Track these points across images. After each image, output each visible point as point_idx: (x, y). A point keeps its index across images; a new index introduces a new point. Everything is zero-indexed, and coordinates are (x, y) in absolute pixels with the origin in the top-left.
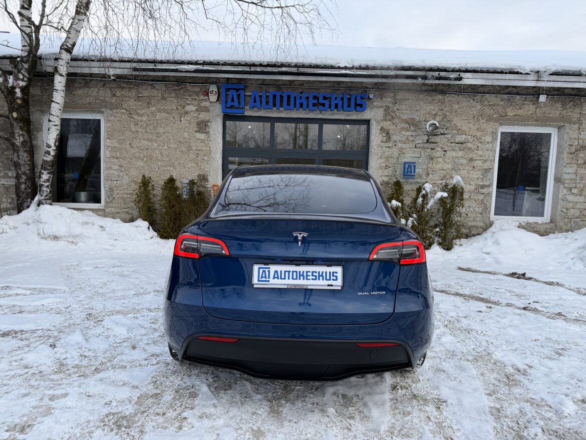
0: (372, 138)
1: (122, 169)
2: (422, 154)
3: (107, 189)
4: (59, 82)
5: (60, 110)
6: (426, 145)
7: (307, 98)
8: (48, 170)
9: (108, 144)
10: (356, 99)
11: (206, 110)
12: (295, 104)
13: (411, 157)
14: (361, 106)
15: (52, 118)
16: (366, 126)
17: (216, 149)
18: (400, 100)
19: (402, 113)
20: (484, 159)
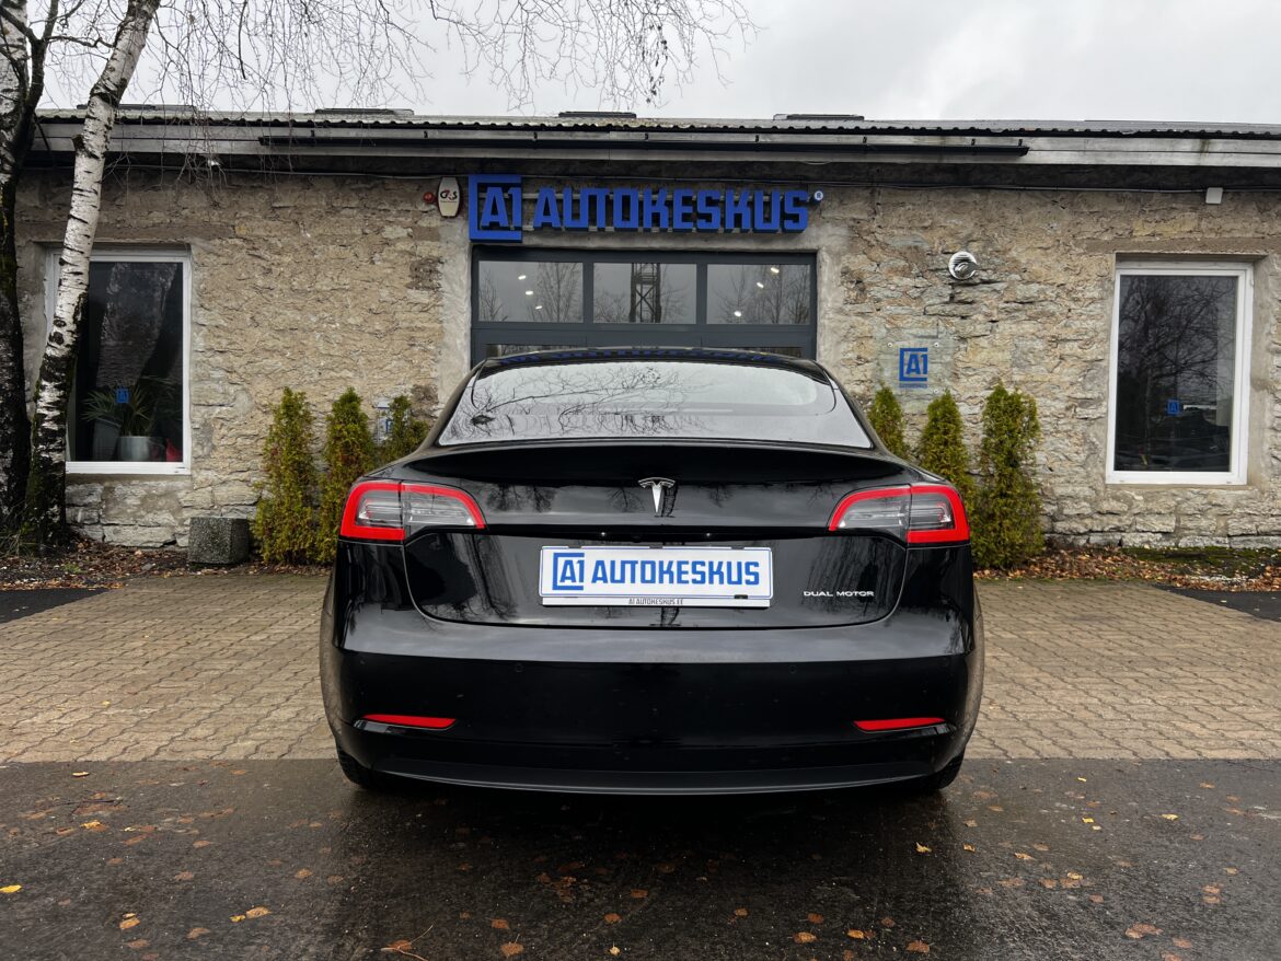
0: (823, 291)
1: (234, 378)
2: (942, 328)
3: (197, 426)
4: (86, 171)
5: (88, 237)
6: (948, 308)
7: (669, 204)
8: (57, 379)
9: (201, 321)
10: (782, 203)
11: (433, 235)
12: (641, 218)
13: (916, 336)
14: (795, 218)
15: (67, 255)
16: (809, 266)
17: (457, 324)
18: (886, 206)
19: (892, 235)
20: (1086, 337)
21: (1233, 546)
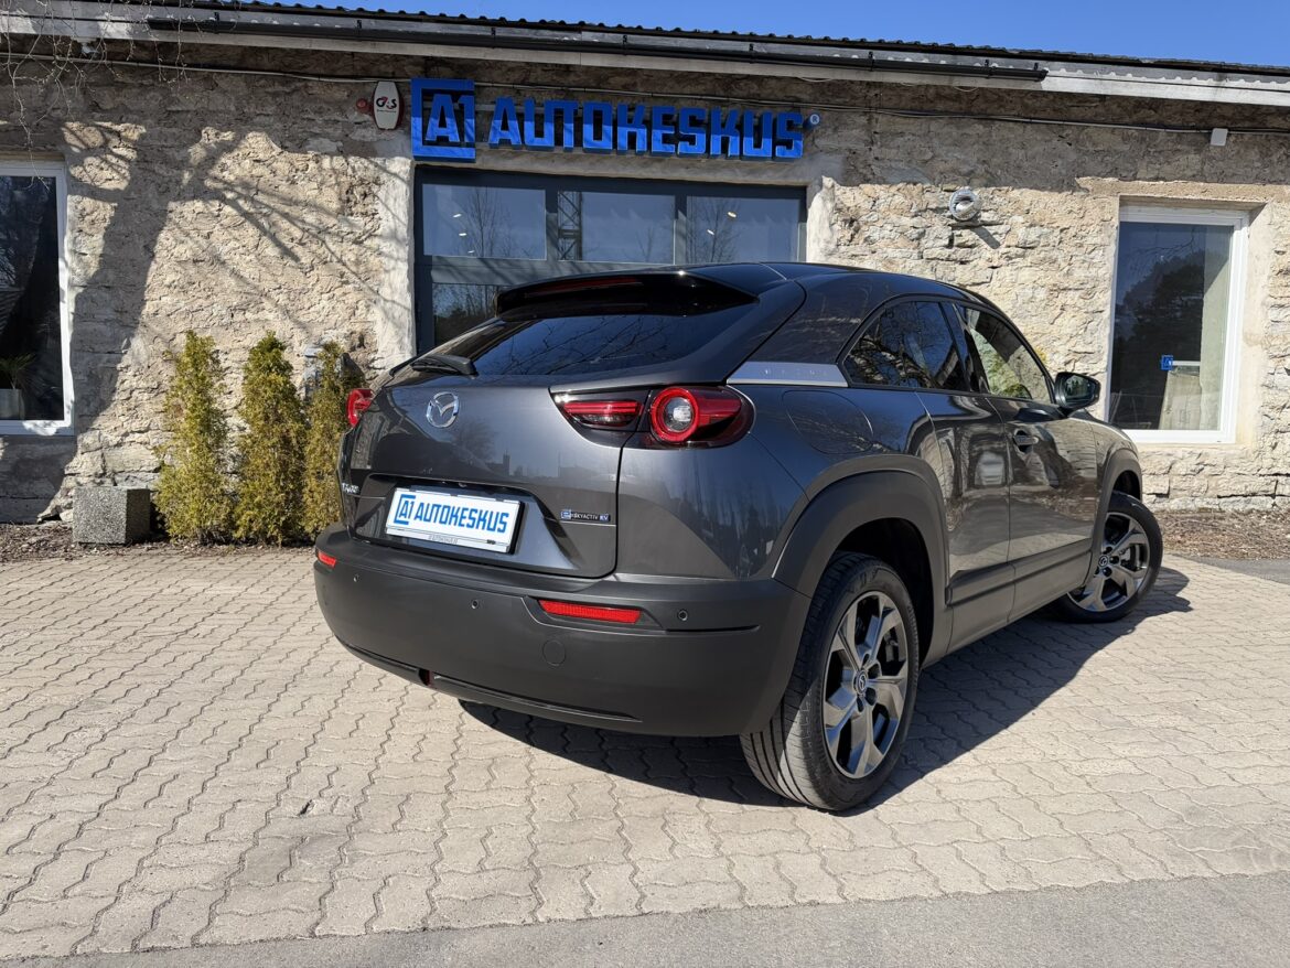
1: (126, 318)
2: (940, 274)
3: (81, 377)
6: (948, 251)
7: (647, 122)
10: (775, 126)
11: (366, 151)
12: (614, 138)
14: (788, 144)
16: (796, 203)
18: (882, 134)
19: (891, 168)
20: (1088, 286)
21: (1223, 508)
